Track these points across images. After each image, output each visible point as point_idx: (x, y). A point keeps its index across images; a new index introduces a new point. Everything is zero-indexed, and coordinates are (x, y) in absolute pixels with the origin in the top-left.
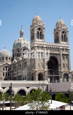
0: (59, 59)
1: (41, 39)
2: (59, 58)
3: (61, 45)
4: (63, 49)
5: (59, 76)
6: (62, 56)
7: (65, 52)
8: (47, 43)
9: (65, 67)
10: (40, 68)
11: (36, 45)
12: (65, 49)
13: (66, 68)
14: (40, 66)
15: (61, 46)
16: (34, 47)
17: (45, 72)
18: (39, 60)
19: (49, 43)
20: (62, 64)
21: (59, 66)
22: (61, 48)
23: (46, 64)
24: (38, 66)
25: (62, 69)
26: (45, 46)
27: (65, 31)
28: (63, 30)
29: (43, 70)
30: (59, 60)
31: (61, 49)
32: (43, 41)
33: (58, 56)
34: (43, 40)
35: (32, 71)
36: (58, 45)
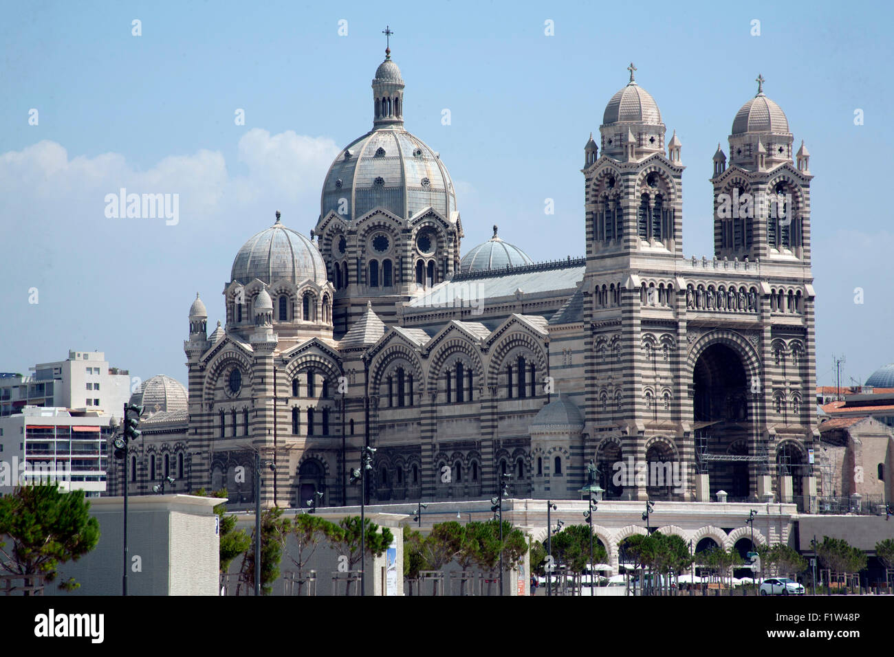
0: (754, 359)
1: (658, 237)
2: (755, 354)
3: (765, 271)
4: (776, 297)
5: (752, 459)
6: (773, 337)
7: (787, 311)
8: (694, 262)
9: (785, 409)
10: (656, 411)
11: (637, 281)
12: (791, 292)
13: (789, 412)
14: (658, 401)
15: (769, 279)
16: (627, 294)
17: (681, 439)
18: (651, 365)
19: (705, 263)
20: (770, 391)
21: (756, 401)
22: (767, 288)
23: (689, 392)
24: (645, 401)
25: (771, 421)
26: (682, 283)
27: (792, 177)
28: (781, 174)
29: (669, 423)
30: (756, 365)
31: (767, 296)
32: (673, 253)
33: (752, 337)
34: (673, 246)
35: (597, 425)
36: (753, 271)
